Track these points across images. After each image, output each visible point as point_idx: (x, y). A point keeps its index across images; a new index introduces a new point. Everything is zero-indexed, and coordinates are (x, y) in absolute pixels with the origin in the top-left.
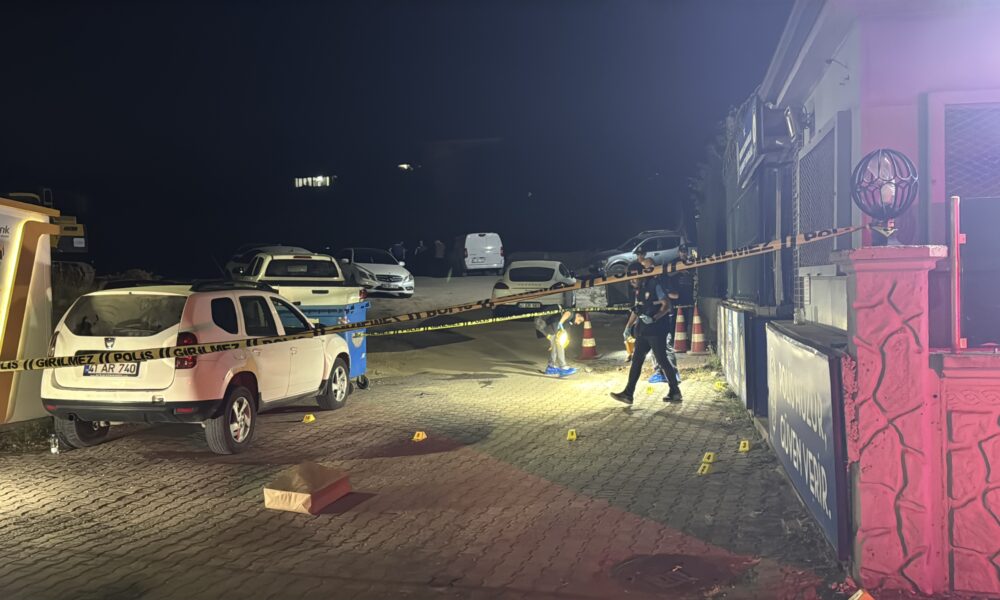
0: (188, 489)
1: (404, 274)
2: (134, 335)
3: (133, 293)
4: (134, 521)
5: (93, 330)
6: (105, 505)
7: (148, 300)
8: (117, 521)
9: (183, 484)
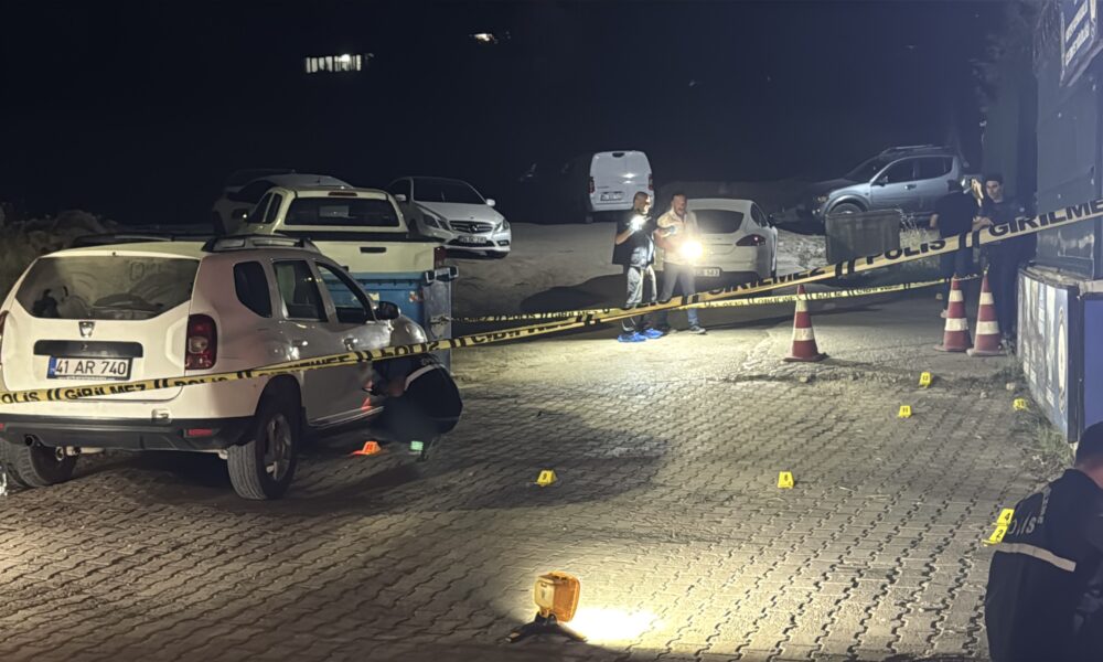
0: (213, 550)
1: (495, 220)
2: (122, 318)
3: (119, 253)
4: (143, 594)
5: (60, 309)
6: (96, 570)
7: (142, 264)
8: (118, 594)
9: (204, 541)
